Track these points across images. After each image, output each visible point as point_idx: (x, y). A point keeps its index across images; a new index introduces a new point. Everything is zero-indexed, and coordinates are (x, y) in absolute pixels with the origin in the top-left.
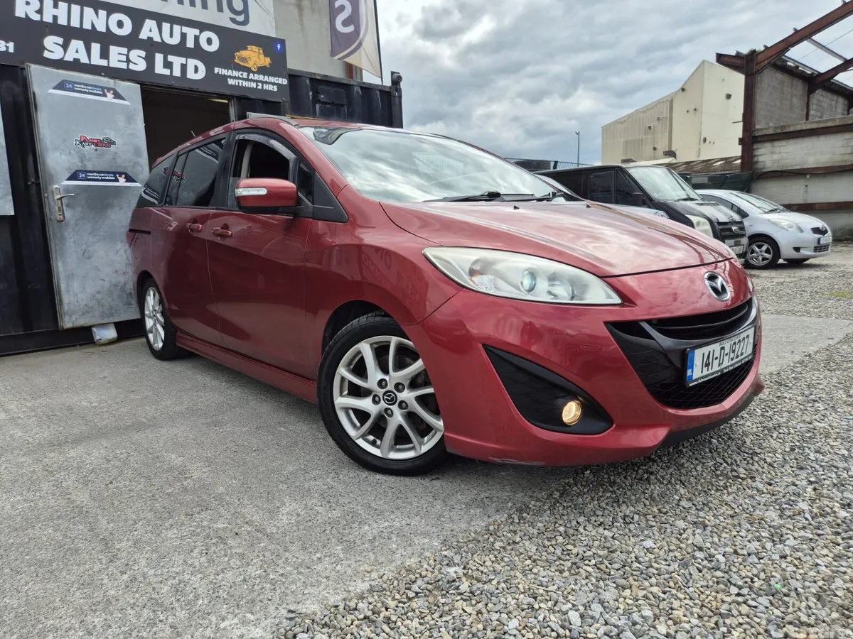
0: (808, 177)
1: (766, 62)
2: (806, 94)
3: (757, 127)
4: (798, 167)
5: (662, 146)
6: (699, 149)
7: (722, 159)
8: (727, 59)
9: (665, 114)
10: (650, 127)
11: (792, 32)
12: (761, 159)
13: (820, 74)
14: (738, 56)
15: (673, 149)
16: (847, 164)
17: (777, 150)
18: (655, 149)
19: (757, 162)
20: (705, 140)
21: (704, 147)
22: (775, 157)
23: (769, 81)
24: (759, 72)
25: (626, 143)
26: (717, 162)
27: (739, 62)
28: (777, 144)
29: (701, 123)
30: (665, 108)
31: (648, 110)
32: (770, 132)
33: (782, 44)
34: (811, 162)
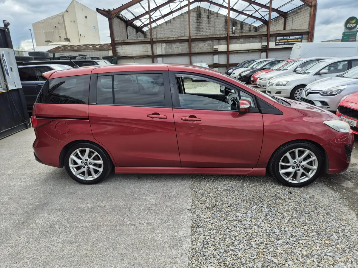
0: (134, 58)
1: (115, 15)
2: (126, 27)
3: (115, 39)
4: (131, 55)
5: (63, 36)
6: (79, 39)
7: (92, 45)
8: (100, 11)
9: (61, 22)
10: (56, 27)
11: (121, 5)
12: (119, 51)
13: (129, 20)
14: (104, 10)
15: (68, 38)
16: (145, 55)
17: (123, 48)
18: (60, 37)
19: (118, 53)
20: (81, 35)
21: (81, 38)
22: (123, 51)
23: (116, 21)
24: (113, 18)
25: (46, 33)
26: (90, 46)
27: (105, 13)
28: (123, 46)
29: (78, 27)
30: (61, 18)
31: (53, 18)
32: (120, 42)
33: (119, 9)
34: (135, 54)
